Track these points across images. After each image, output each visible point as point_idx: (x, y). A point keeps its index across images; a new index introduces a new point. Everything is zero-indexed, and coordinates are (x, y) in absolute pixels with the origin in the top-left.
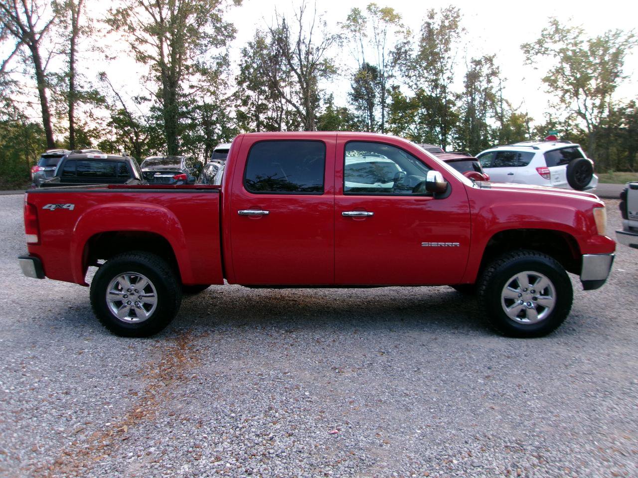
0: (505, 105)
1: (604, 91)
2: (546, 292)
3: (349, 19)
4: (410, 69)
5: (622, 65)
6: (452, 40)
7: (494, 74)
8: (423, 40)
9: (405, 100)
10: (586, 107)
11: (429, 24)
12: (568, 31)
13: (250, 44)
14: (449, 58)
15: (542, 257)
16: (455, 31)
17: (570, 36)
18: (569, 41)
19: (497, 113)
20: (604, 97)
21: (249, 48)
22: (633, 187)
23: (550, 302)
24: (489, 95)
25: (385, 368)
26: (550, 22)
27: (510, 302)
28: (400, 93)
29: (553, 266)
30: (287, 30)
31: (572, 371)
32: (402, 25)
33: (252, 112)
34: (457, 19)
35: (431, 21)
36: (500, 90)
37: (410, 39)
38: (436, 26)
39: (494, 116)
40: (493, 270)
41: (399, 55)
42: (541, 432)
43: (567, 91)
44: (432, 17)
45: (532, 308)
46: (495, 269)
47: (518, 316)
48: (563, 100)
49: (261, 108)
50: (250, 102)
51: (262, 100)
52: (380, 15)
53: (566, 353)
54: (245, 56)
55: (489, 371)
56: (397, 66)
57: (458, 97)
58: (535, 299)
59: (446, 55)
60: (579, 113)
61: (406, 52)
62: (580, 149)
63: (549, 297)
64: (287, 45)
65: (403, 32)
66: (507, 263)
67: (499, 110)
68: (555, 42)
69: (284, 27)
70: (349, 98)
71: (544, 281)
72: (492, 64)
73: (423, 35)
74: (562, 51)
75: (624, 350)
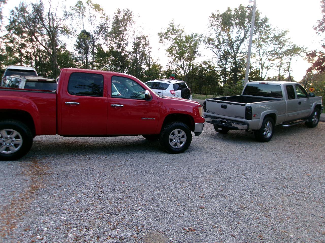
0: (151, 60)
1: (191, 59)
2: (183, 137)
3: (76, 6)
4: (107, 37)
5: (198, 48)
6: (128, 25)
7: (146, 44)
8: (114, 23)
9: (104, 52)
10: (184, 65)
11: (117, 16)
12: (178, 31)
13: (16, 8)
14: (126, 34)
15: (183, 124)
16: (129, 22)
17: (178, 33)
18: (178, 35)
19: (147, 63)
20: (190, 61)
21: (15, 11)
22: (208, 101)
23: (184, 140)
24: (144, 54)
25: (131, 165)
26: (171, 25)
27: (171, 140)
28: (101, 48)
29: (186, 127)
30: (42, 6)
31: (193, 162)
32: (104, 14)
33: (17, 47)
34: (131, 17)
35: (118, 15)
36: (149, 52)
37: (108, 22)
38: (120, 18)
39: (146, 64)
40: (166, 128)
41: (102, 29)
42: (188, 178)
43: (177, 57)
44: (119, 13)
45: (178, 143)
46: (167, 128)
47: (174, 146)
48: (174, 60)
49: (23, 46)
50: (15, 41)
51: (23, 41)
52: (93, 7)
53: (190, 157)
54: (13, 14)
55: (168, 164)
56: (101, 34)
57: (130, 53)
58: (180, 139)
59: (125, 33)
60: (181, 67)
61: (105, 28)
62: (186, 84)
63: (184, 138)
64: (41, 13)
65: (105, 18)
66: (171, 126)
67: (148, 62)
68: (172, 35)
69: (41, 4)
70: (75, 47)
71: (183, 133)
72: (146, 40)
73: (114, 21)
74: (175, 39)
75: (207, 156)
